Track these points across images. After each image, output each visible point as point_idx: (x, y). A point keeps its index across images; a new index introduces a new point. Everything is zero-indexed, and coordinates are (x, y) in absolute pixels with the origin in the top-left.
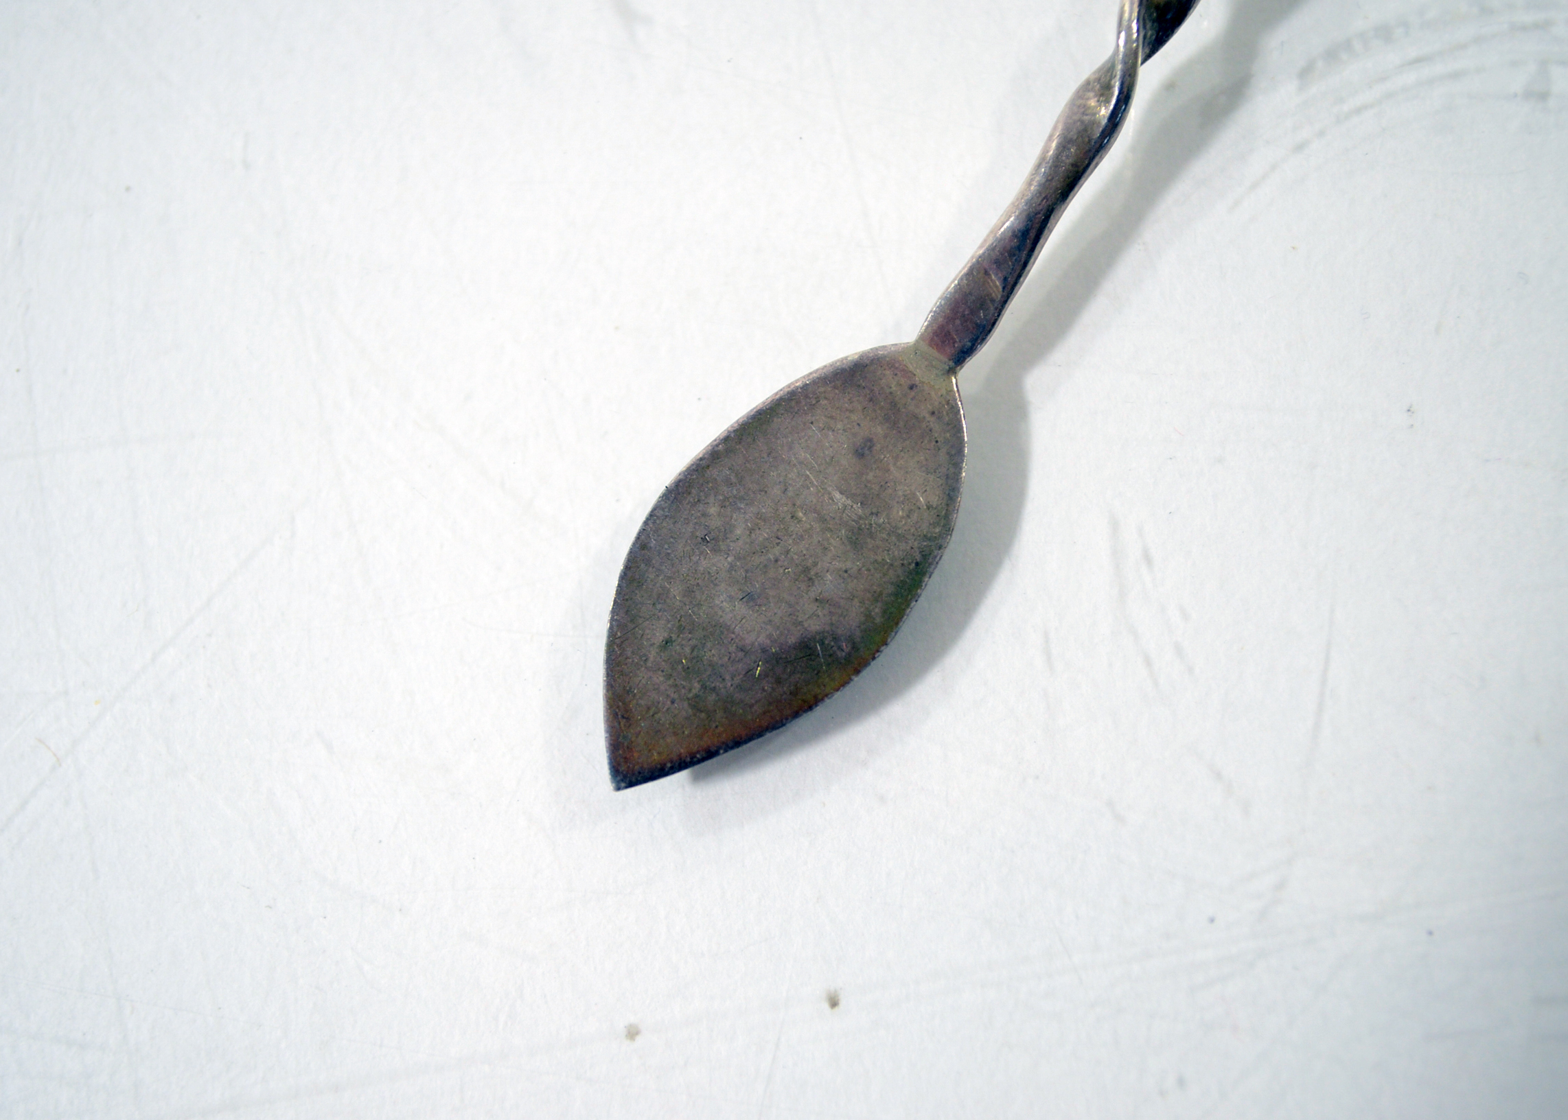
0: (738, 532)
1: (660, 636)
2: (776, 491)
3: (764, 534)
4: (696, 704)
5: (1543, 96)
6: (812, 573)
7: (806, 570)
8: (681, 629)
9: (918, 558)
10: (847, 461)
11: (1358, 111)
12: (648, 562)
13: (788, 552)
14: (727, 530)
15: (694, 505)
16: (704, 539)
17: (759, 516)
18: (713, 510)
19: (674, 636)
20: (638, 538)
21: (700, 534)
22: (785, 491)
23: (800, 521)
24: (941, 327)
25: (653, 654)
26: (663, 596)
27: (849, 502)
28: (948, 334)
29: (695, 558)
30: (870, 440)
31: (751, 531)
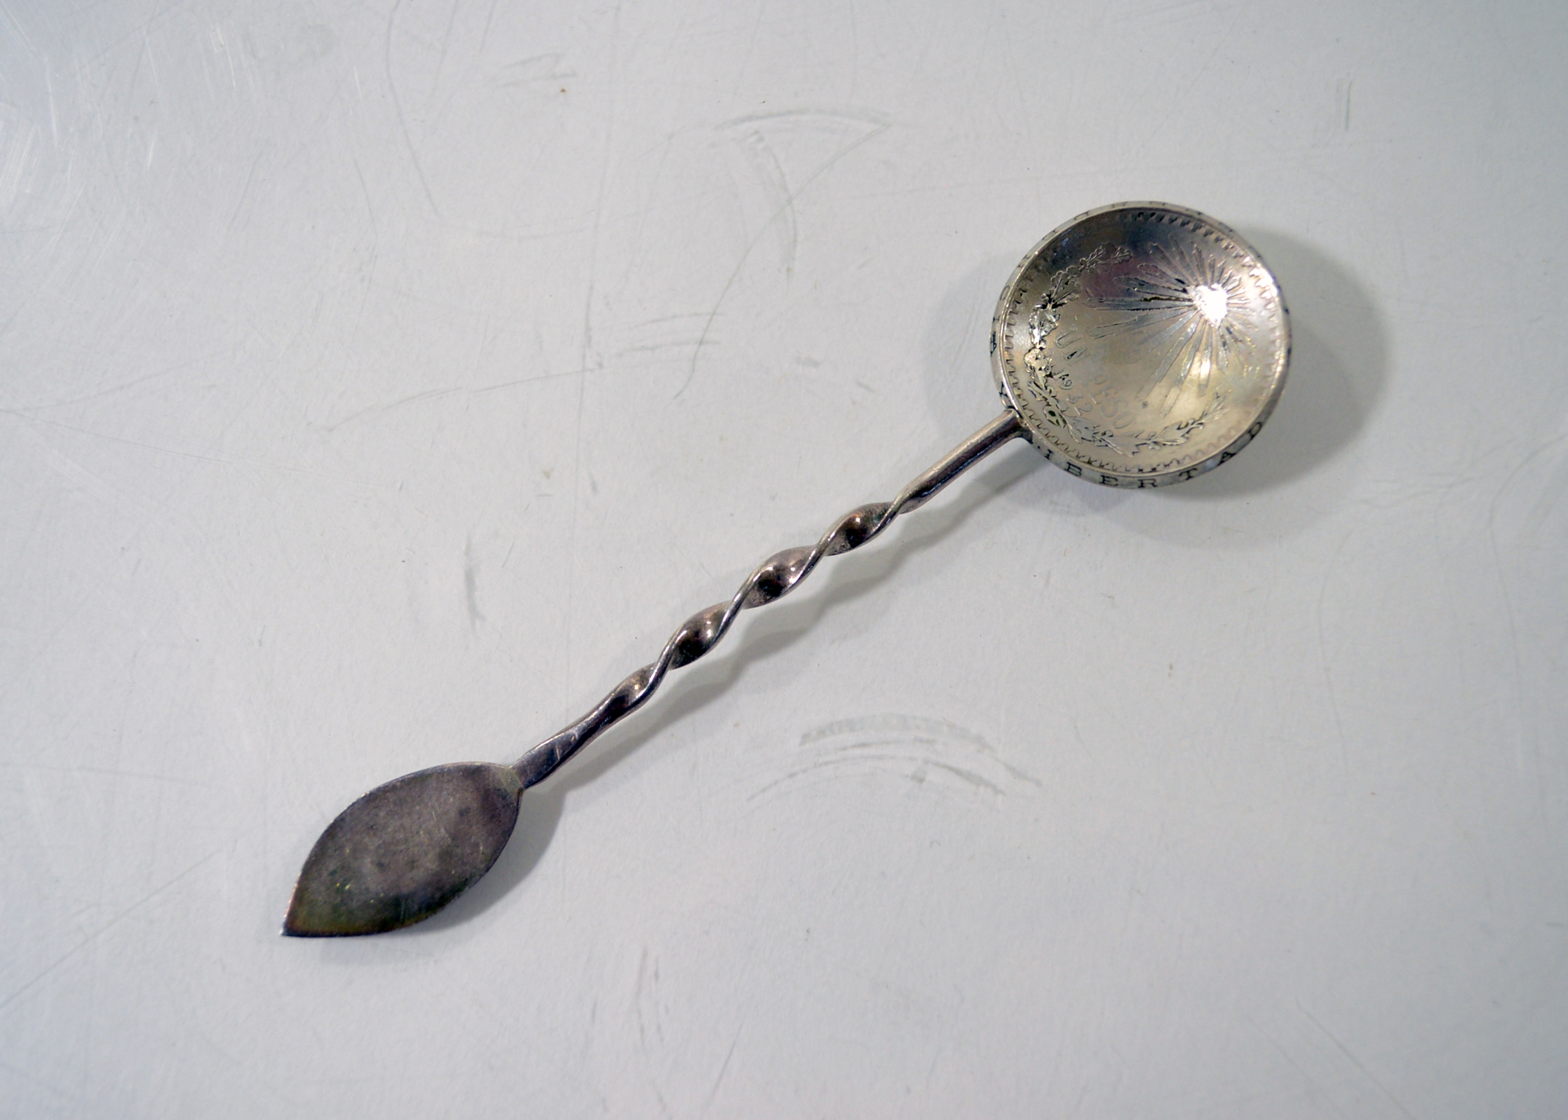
0: (389, 830)
1: (332, 867)
2: (415, 817)
3: (401, 836)
4: (335, 909)
5: (921, 780)
6: (416, 864)
7: (413, 862)
8: (343, 868)
9: (468, 876)
10: (453, 814)
11: (826, 763)
12: (341, 828)
13: (408, 849)
14: (385, 826)
15: (374, 808)
16: (372, 827)
17: (402, 825)
18: (382, 814)
19: (338, 870)
20: (342, 814)
21: (371, 824)
22: (419, 818)
23: (420, 836)
24: (524, 766)
25: (325, 874)
26: (342, 848)
27: (447, 836)
28: (525, 771)
29: (364, 835)
30: (469, 808)
31: (395, 832)
